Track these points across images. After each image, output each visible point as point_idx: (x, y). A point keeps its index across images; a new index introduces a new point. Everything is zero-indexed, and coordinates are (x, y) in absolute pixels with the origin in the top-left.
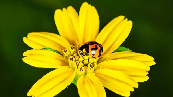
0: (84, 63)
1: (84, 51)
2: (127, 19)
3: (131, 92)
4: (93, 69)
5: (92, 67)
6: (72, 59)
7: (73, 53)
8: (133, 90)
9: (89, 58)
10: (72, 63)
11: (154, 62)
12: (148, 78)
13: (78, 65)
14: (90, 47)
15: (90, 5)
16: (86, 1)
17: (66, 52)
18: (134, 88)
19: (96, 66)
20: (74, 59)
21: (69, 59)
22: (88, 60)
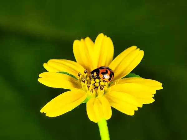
0: (95, 86)
1: (95, 74)
2: (139, 49)
3: (135, 111)
4: (103, 91)
5: (101, 89)
6: (84, 82)
7: (86, 77)
8: (137, 109)
9: (100, 82)
10: (84, 86)
11: (162, 87)
12: (153, 100)
13: (89, 87)
14: (101, 71)
15: (106, 36)
16: (102, 33)
17: (79, 75)
18: (139, 108)
19: (105, 88)
20: (86, 82)
21: (82, 82)
22: (99, 83)
